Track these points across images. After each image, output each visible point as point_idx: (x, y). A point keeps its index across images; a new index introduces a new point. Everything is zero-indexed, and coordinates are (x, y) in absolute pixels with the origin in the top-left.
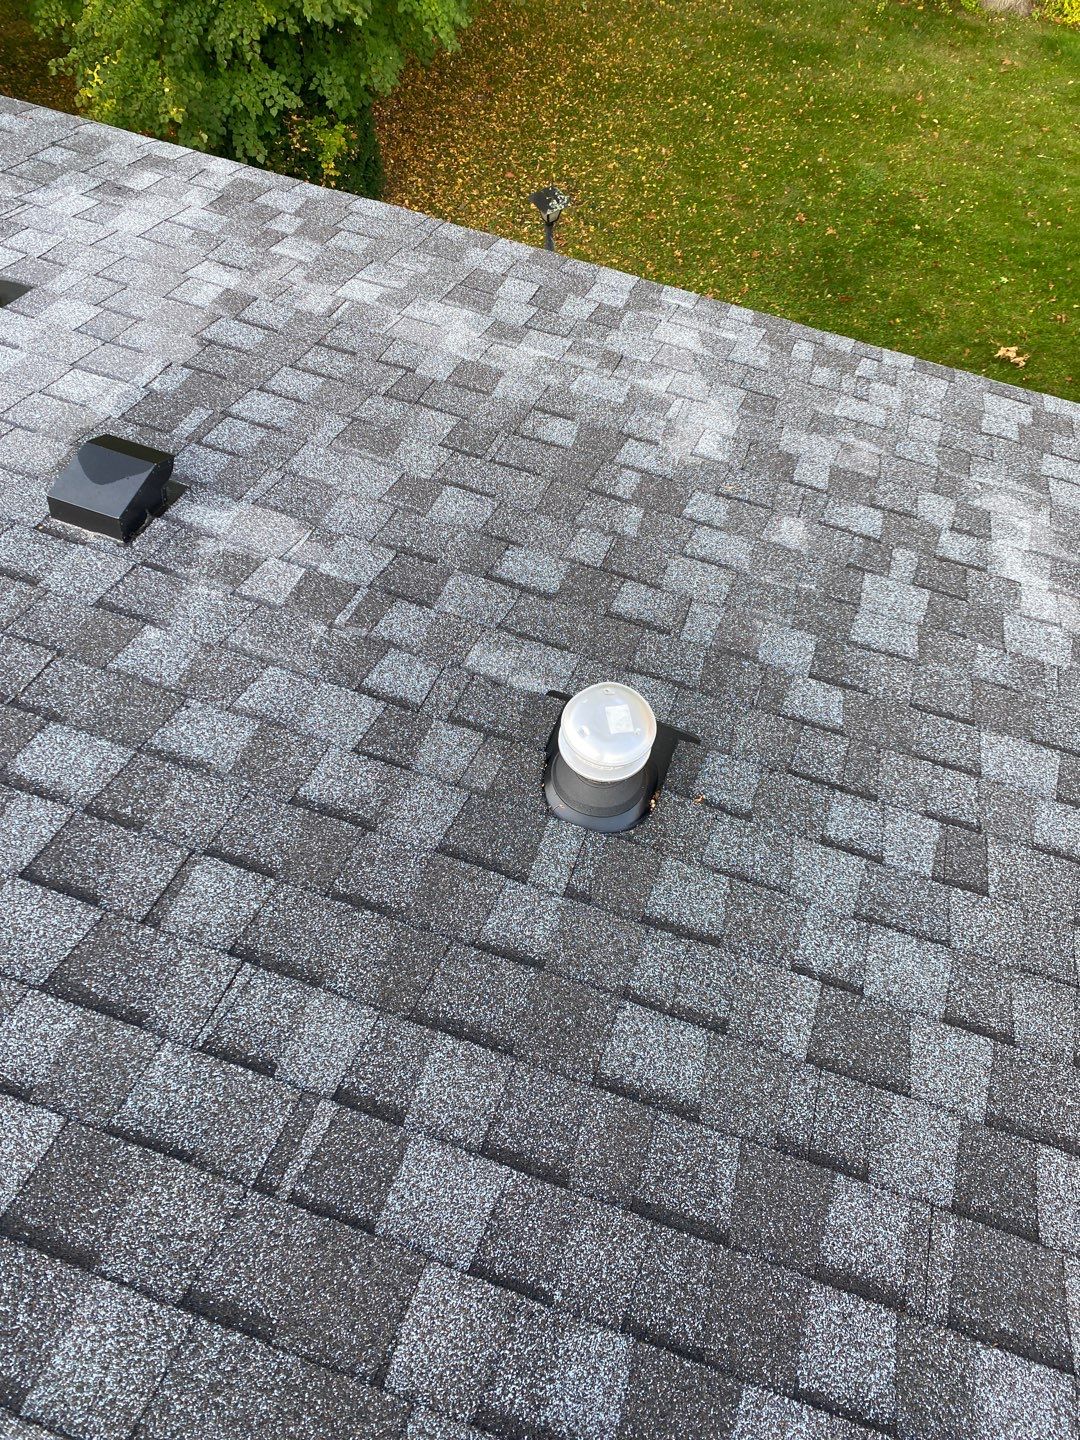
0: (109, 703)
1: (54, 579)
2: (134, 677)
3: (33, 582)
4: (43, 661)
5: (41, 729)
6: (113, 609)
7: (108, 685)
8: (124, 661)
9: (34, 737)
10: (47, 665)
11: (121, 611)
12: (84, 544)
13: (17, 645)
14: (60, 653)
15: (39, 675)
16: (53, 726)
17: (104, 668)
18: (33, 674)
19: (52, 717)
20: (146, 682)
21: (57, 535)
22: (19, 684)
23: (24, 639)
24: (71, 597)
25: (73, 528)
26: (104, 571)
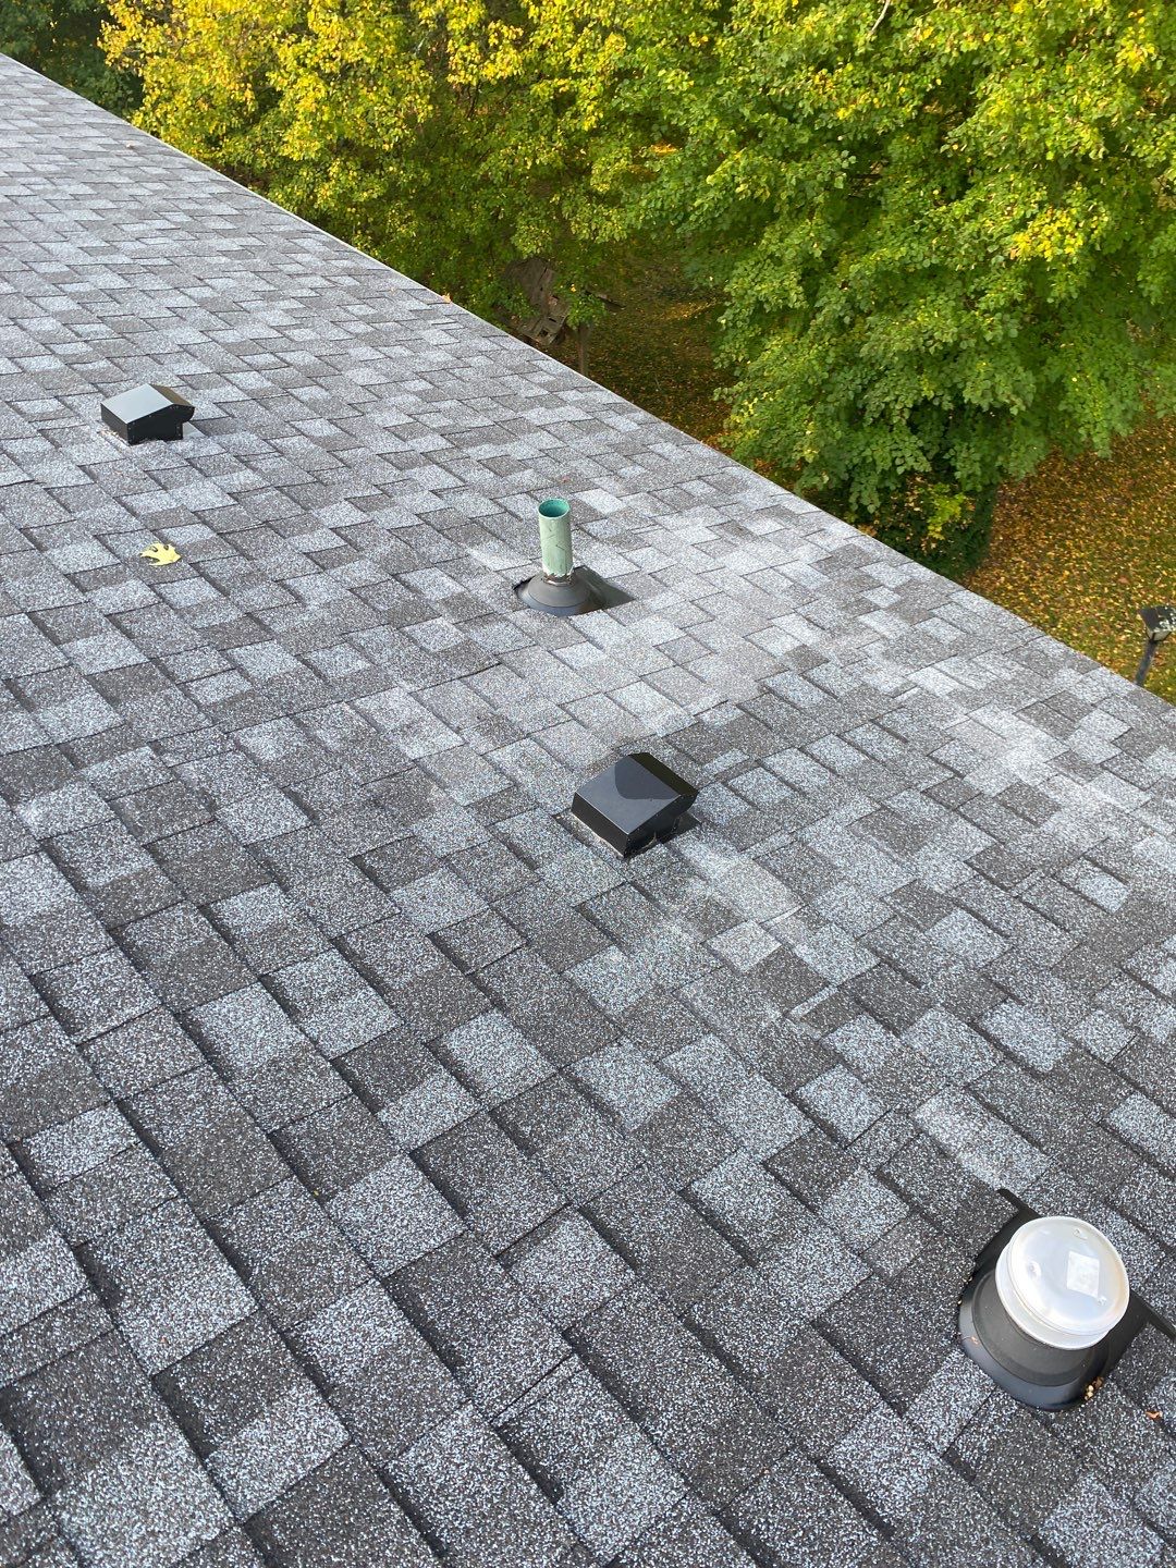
0: (551, 1010)
1: (551, 870)
2: (583, 993)
3: (532, 865)
4: (512, 946)
5: (485, 1012)
6: (591, 918)
7: (558, 991)
8: (580, 974)
9: (476, 1017)
10: (514, 951)
11: (595, 922)
12: (589, 845)
13: (496, 921)
14: (529, 944)
15: (503, 957)
16: (495, 1014)
17: (560, 973)
18: (499, 955)
19: (498, 1004)
20: (592, 1003)
21: (569, 829)
22: (483, 960)
23: (504, 918)
24: (558, 893)
25: (585, 827)
26: (596, 878)
